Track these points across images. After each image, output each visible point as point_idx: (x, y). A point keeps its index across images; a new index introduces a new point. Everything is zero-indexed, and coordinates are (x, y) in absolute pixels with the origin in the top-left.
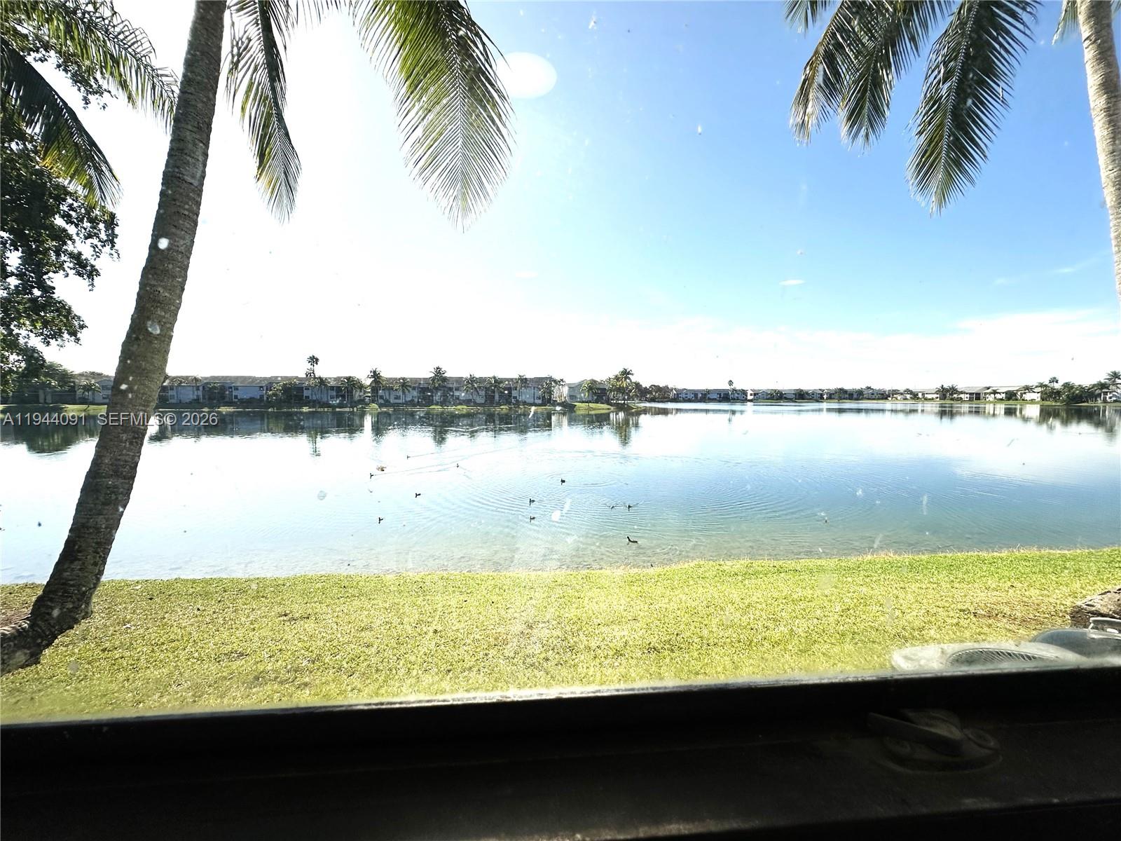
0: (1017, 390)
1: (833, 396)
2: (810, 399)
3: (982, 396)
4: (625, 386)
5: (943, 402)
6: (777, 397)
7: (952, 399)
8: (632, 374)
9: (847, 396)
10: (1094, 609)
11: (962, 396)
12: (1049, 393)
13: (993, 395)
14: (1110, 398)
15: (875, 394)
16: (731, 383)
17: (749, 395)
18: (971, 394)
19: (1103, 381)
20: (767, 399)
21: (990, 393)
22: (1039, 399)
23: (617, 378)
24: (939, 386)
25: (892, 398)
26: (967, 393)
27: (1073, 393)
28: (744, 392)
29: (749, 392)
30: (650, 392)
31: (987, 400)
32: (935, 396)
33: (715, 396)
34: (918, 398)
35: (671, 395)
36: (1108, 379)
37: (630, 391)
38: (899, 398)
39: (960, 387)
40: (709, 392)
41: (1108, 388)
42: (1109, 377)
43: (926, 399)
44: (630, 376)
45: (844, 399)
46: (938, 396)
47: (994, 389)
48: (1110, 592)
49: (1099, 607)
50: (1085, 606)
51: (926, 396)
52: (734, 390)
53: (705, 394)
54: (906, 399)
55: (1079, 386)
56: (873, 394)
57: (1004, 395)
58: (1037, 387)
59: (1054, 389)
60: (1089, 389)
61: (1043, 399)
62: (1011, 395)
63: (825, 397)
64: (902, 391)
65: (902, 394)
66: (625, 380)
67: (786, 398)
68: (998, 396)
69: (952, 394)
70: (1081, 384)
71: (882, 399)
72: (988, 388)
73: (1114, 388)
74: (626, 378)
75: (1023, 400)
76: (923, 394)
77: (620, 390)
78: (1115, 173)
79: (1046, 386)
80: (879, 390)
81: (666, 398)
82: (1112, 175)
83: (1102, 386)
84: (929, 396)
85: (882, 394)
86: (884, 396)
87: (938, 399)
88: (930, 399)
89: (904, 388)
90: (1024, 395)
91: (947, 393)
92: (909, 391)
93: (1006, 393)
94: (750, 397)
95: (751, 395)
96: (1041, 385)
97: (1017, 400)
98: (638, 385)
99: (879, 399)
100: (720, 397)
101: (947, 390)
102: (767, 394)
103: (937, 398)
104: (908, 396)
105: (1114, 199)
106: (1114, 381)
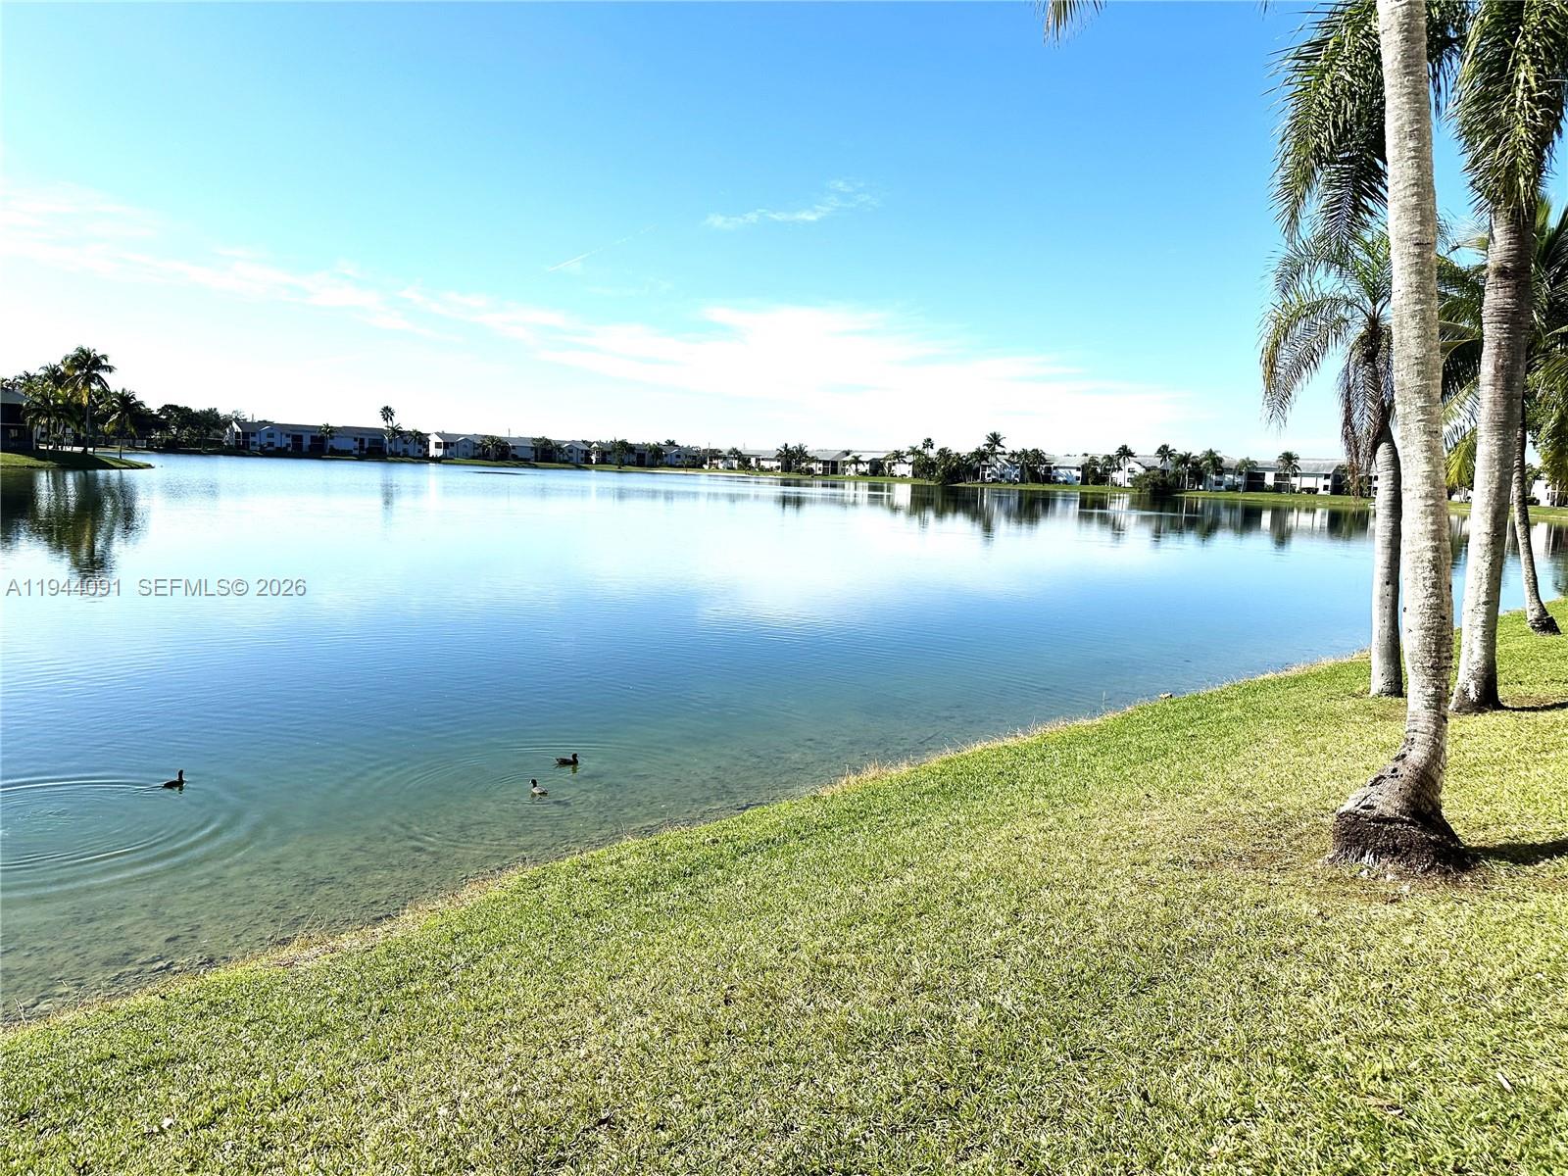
0: (884, 459)
1: (608, 458)
2: (565, 462)
3: (840, 467)
4: (85, 401)
5: (786, 476)
6: (495, 453)
7: (799, 471)
8: (110, 369)
9: (634, 458)
10: (1376, 813)
11: (813, 466)
12: (923, 466)
13: (853, 466)
14: (989, 475)
15: (683, 457)
16: (387, 413)
17: (432, 446)
18: (825, 463)
19: (982, 448)
20: (474, 458)
21: (851, 462)
22: (910, 475)
23: (55, 376)
24: (780, 446)
25: (711, 464)
26: (820, 462)
27: (950, 466)
28: (421, 439)
29: (434, 439)
30: (163, 426)
31: (847, 474)
32: (775, 464)
33: (352, 445)
34: (751, 468)
35: (227, 437)
36: (987, 445)
37: (105, 418)
38: (721, 466)
39: (811, 449)
40: (331, 431)
41: (986, 460)
42: (988, 442)
43: (762, 470)
44: (103, 374)
45: (629, 464)
46: (780, 464)
47: (857, 454)
48: (1383, 777)
49: (1381, 807)
50: (1363, 811)
51: (762, 463)
52: (396, 432)
53: (322, 439)
54: (731, 468)
55: (957, 454)
56: (678, 456)
57: (867, 467)
58: (908, 454)
59: (929, 459)
60: (968, 460)
61: (915, 475)
62: (877, 467)
63: (593, 457)
64: (725, 453)
65: (725, 458)
66: (87, 383)
67: (515, 458)
68: (862, 468)
69: (798, 463)
70: (959, 452)
71: (694, 467)
72: (848, 453)
73: (993, 459)
74: (89, 379)
75: (892, 475)
76: (758, 460)
77: (72, 412)
78: (1404, 7)
79: (919, 452)
80: (689, 449)
81: (211, 443)
82: (1399, 9)
83: (980, 455)
84: (766, 464)
85: (694, 458)
86: (695, 460)
87: (780, 471)
88: (768, 470)
89: (729, 448)
90: (893, 468)
91: (793, 461)
92: (736, 453)
93: (871, 462)
94: (433, 452)
95: (438, 445)
96: (914, 452)
97: (884, 475)
98: (125, 400)
99: (688, 467)
100: (362, 448)
101: (793, 456)
102: (476, 446)
103: (778, 468)
104: (735, 463)
105: (1399, 57)
106: (994, 449)
